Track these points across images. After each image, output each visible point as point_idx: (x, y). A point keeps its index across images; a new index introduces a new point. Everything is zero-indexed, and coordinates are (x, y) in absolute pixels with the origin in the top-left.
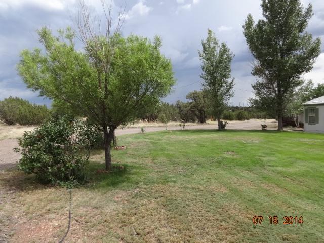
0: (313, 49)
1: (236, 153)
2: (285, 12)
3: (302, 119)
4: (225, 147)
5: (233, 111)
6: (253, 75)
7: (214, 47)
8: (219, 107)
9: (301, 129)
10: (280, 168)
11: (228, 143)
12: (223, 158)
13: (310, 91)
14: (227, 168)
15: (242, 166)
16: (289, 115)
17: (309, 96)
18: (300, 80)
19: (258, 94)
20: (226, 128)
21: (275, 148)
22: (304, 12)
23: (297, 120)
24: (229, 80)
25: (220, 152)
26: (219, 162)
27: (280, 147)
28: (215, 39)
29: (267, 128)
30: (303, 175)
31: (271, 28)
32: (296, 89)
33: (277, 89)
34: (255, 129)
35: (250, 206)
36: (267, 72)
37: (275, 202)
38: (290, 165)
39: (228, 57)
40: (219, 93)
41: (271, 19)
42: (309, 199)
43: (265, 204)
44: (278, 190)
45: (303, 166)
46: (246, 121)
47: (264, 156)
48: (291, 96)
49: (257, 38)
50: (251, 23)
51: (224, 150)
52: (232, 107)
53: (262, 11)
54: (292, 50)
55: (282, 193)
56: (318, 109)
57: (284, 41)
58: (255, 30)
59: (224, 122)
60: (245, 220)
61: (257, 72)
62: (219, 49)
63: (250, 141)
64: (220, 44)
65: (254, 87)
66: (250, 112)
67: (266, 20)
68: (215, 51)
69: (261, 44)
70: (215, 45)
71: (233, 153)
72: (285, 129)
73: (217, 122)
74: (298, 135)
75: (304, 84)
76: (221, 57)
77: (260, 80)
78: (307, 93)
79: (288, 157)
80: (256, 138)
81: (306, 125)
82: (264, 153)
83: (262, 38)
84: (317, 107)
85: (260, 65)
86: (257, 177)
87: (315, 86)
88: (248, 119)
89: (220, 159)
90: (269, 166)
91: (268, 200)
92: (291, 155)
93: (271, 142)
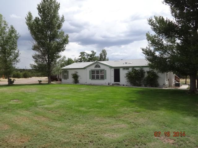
0: (65, 40)
1: (20, 100)
2: (51, 16)
3: (61, 77)
4: (12, 96)
5: (21, 72)
6: (33, 49)
7: (4, 27)
8: (8, 69)
9: (60, 82)
10: (46, 106)
11: (15, 94)
12: (9, 105)
13: (65, 61)
14: (11, 111)
15: (22, 108)
16: (54, 74)
17: (64, 64)
18: (59, 55)
19: (36, 61)
20: (14, 83)
21: (45, 94)
22: (60, 19)
23: (59, 77)
24: (16, 51)
25: (8, 100)
26: (6, 108)
27: (48, 93)
28: (5, 22)
29: (42, 83)
30: (58, 108)
31: (44, 23)
32: (58, 60)
33: (47, 59)
34: (35, 83)
35: (24, 134)
36: (41, 49)
37: (40, 127)
38: (52, 103)
39: (16, 36)
40: (8, 59)
41: (43, 18)
42: (59, 120)
43: (34, 130)
44: (43, 119)
45: (59, 102)
46: (29, 78)
47: (38, 99)
48: (55, 64)
49: (35, 27)
50: (31, 17)
51: (11, 99)
52: (20, 69)
53: (38, 12)
54: (55, 38)
55: (45, 121)
56: (68, 71)
57: (51, 32)
58: (34, 23)
59: (12, 79)
60: (19, 144)
61: (35, 48)
62: (8, 29)
63: (30, 91)
64: (9, 26)
65: (33, 57)
66: (32, 72)
67: (40, 18)
68: (5, 30)
69: (38, 32)
70: (5, 26)
71: (17, 100)
72: (52, 83)
73: (7, 80)
74: (58, 85)
75: (61, 58)
76: (10, 35)
77: (37, 53)
78: (63, 62)
79: (52, 98)
80: (34, 89)
81: (63, 80)
82: (38, 98)
83: (38, 28)
84: (68, 70)
85: (37, 44)
86: (32, 113)
87: (67, 59)
88: (31, 77)
89: (7, 106)
90: (40, 105)
91: (36, 127)
92: (53, 97)
93: (44, 90)
